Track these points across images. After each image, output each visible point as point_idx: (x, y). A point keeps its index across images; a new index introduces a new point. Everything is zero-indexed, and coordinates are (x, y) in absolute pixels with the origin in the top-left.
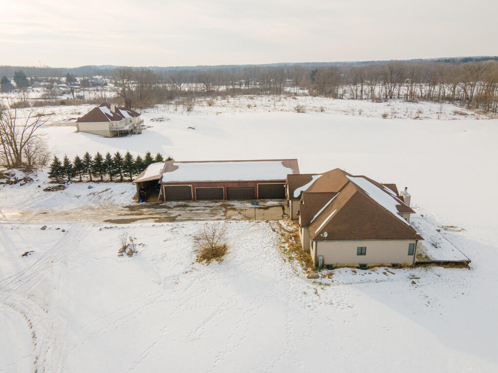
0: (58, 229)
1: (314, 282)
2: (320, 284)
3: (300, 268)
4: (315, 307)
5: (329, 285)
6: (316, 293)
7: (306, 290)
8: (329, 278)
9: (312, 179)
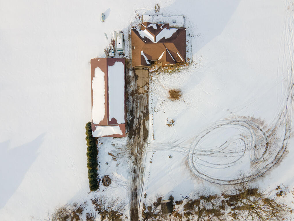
0: (152, 156)
1: (191, 64)
2: (192, 62)
3: (184, 67)
4: (201, 65)
5: (192, 60)
6: (196, 64)
7: (195, 67)
8: (189, 59)
9: (143, 55)
